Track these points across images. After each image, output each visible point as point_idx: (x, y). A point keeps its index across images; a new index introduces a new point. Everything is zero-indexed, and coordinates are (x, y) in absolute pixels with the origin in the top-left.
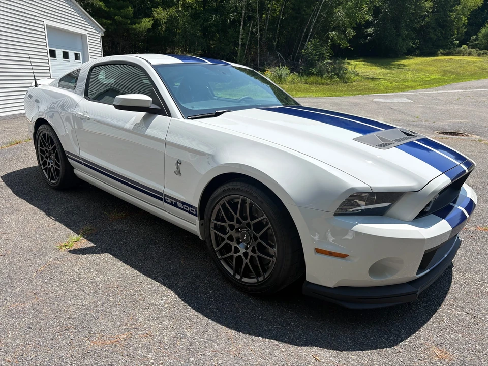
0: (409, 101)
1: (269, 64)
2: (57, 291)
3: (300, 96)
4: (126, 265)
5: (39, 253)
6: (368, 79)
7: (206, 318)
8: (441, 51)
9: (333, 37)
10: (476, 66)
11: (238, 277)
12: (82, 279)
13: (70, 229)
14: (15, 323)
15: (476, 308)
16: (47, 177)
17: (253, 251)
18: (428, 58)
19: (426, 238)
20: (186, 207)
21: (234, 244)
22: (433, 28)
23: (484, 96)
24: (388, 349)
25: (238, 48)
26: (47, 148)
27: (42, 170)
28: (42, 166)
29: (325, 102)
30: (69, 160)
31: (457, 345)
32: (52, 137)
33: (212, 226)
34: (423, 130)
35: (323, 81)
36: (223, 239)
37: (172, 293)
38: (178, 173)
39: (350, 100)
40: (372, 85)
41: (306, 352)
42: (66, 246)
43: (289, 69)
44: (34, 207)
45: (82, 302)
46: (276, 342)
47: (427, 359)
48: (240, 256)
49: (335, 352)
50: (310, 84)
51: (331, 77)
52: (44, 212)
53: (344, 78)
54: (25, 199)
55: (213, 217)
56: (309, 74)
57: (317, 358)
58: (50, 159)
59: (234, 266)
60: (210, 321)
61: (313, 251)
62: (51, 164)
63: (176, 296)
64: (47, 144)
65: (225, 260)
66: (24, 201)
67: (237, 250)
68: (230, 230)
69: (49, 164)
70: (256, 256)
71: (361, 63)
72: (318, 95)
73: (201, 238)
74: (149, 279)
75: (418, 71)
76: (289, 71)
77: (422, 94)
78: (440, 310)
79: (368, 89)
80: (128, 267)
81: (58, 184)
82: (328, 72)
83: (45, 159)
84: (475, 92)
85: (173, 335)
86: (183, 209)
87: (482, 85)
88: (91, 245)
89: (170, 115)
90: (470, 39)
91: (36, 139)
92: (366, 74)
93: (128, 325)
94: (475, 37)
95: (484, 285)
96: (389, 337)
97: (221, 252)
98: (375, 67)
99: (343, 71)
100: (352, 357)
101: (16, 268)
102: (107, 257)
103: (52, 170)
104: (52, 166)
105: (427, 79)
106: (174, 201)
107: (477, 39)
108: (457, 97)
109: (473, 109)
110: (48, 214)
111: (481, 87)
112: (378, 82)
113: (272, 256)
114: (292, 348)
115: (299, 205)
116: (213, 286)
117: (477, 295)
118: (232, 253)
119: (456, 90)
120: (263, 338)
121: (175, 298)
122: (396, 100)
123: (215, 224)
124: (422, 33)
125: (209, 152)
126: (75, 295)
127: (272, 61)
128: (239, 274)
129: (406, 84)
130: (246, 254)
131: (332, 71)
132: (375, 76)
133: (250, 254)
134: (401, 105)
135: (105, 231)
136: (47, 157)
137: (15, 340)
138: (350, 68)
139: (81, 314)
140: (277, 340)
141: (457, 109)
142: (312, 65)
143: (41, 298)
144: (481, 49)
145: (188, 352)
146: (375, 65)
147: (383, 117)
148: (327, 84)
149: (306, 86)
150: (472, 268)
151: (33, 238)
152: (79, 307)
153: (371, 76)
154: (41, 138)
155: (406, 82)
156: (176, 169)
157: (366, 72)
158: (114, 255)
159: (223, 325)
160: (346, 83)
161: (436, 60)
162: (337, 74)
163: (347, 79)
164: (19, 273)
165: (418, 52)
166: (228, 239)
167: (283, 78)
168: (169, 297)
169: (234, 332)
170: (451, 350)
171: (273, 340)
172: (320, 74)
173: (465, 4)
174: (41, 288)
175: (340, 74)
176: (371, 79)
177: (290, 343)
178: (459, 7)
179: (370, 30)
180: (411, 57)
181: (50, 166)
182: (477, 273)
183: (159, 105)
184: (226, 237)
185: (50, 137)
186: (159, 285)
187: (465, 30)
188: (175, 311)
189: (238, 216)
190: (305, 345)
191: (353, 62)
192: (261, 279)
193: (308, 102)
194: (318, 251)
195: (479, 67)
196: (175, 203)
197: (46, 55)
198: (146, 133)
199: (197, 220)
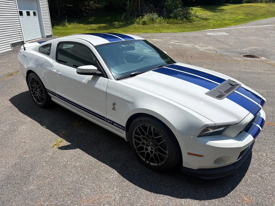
0: (227, 34)
1: (146, 12)
2: (58, 173)
3: (165, 32)
4: (89, 155)
5: (43, 150)
6: (203, 19)
7: (134, 185)
10: (264, 10)
11: (148, 162)
12: (69, 165)
13: (55, 134)
14: (42, 193)
15: (263, 172)
16: (36, 101)
17: (156, 150)
18: (237, 5)
19: (242, 146)
20: (119, 126)
21: (145, 147)
23: (268, 30)
24: (222, 198)
25: (127, 2)
26: (35, 86)
27: (33, 97)
28: (32, 95)
29: (179, 36)
30: (49, 93)
31: (254, 194)
32: (38, 81)
33: (133, 137)
34: (235, 54)
35: (178, 22)
36: (139, 144)
37: (116, 172)
38: (114, 109)
39: (194, 34)
40: (205, 23)
41: (184, 202)
42: (56, 145)
43: (157, 15)
44: (33, 120)
45: (72, 179)
46: (170, 197)
47: (240, 203)
48: (148, 153)
49: (198, 201)
50: (170, 24)
51: (182, 19)
52: (39, 123)
53: (189, 19)
54: (26, 115)
55: (134, 133)
56: (169, 17)
57: (190, 205)
58: (37, 91)
59: (145, 157)
60: (136, 187)
61: (187, 154)
62: (38, 94)
63: (118, 173)
64: (35, 84)
65: (141, 153)
66: (26, 116)
67: (147, 149)
68: (143, 140)
69: (37, 94)
70: (157, 153)
71: (199, 9)
72: (174, 31)
73: (126, 140)
74: (102, 163)
75: (232, 13)
76: (157, 16)
77: (234, 29)
78: (246, 175)
79: (203, 26)
80: (90, 157)
81: (43, 105)
82: (180, 16)
83: (34, 91)
84: (263, 27)
85: (120, 195)
86: (117, 126)
87: (268, 22)
88: (69, 144)
89: (107, 78)
91: (28, 80)
92: (202, 16)
93: (98, 191)
95: (268, 159)
96: (223, 192)
97: (138, 149)
98: (207, 11)
99: (189, 15)
100: (206, 203)
101: (34, 160)
102: (78, 151)
103: (39, 97)
104: (38, 95)
105: (237, 18)
106: (111, 122)
108: (253, 31)
109: (262, 39)
110: (42, 125)
111: (267, 24)
112: (209, 21)
113: (166, 155)
114: (178, 200)
115: (180, 132)
116: (135, 166)
117: (264, 165)
118: (144, 151)
119: (253, 26)
120: (163, 195)
121: (117, 174)
122: (220, 34)
123: (135, 136)
125: (131, 101)
126: (68, 175)
127: (148, 10)
128: (148, 161)
129: (225, 22)
130: (152, 152)
131: (183, 15)
132: (207, 17)
133: (154, 152)
134: (222, 37)
135: (74, 134)
136: (35, 90)
137: (45, 202)
138: (193, 12)
139: (73, 186)
140: (170, 196)
141: (254, 39)
142: (171, 12)
143: (52, 178)
145: (129, 205)
146: (207, 10)
147: (212, 46)
148: (180, 23)
149: (168, 25)
150: (262, 149)
151: (38, 141)
152: (72, 182)
153: (204, 17)
154: (31, 80)
155: (225, 21)
156: (113, 107)
157: (202, 15)
158: (82, 149)
159: (143, 189)
160: (191, 22)
161: (242, 6)
162: (185, 17)
163: (191, 20)
164: (37, 163)
166: (142, 144)
167: (155, 20)
168: (114, 174)
169: (149, 192)
170: (252, 197)
171: (168, 196)
172: (175, 17)
174: (50, 171)
175: (187, 17)
176: (205, 19)
177: (176, 197)
180: (228, 4)
181: (37, 95)
182: (264, 152)
183: (101, 71)
184: (141, 143)
185: (37, 80)
186: (108, 167)
188: (119, 182)
189: (147, 133)
190: (183, 198)
191: (194, 8)
192: (160, 164)
193: (169, 36)
194: (189, 154)
195: (266, 10)
196: (112, 123)
197: (17, 15)
198: (95, 87)
199: (124, 132)
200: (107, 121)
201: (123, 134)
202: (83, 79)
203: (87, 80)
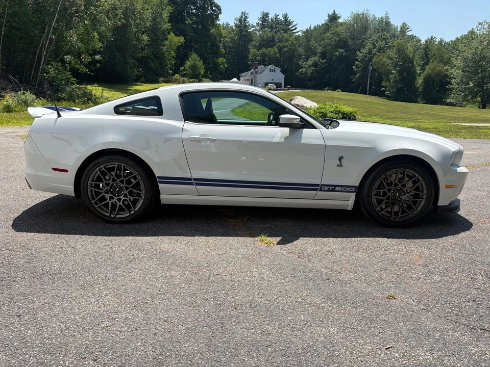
1: (3, 89)
8: (162, 79)
9: (70, 62)
16: (106, 213)
20: (345, 188)
22: (151, 59)
30: (160, 185)
33: (374, 194)
36: (383, 200)
38: (340, 165)
43: (33, 95)
51: (85, 103)
55: (375, 188)
56: (59, 100)
68: (388, 193)
81: (135, 215)
82: (80, 97)
90: (180, 69)
94: (183, 67)
103: (120, 203)
104: (118, 199)
106: (331, 188)
107: (184, 70)
113: (423, 197)
115: (440, 164)
123: (376, 192)
124: (142, 61)
125: (370, 146)
142: (59, 90)
144: (190, 78)
146: (115, 91)
156: (338, 163)
165: (143, 79)
166: (387, 199)
172: (71, 99)
173: (171, 40)
178: (167, 42)
179: (98, 57)
180: (142, 84)
184: (385, 198)
187: (174, 62)
192: (414, 214)
194: (447, 187)
196: (333, 188)
198: (302, 142)
199: (352, 196)
200: (321, 190)
201: (348, 201)
202: (274, 137)
203: (281, 138)
